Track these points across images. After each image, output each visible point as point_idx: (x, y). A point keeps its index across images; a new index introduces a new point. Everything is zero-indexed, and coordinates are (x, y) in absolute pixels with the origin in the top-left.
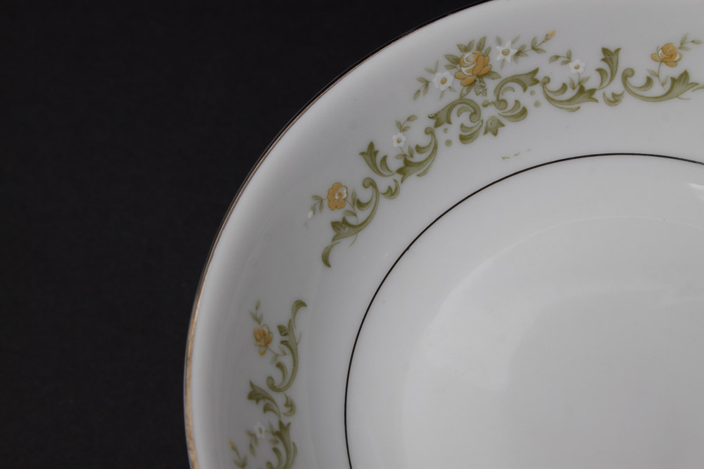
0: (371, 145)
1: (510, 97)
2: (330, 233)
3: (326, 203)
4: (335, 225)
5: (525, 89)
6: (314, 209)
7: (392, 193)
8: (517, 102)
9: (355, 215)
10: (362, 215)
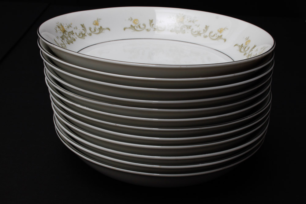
0: (152, 20)
1: (184, 29)
2: (130, 26)
3: (132, 21)
4: (131, 26)
5: (187, 28)
6: (129, 19)
7: (148, 30)
8: (184, 30)
9: (137, 28)
10: (138, 29)
